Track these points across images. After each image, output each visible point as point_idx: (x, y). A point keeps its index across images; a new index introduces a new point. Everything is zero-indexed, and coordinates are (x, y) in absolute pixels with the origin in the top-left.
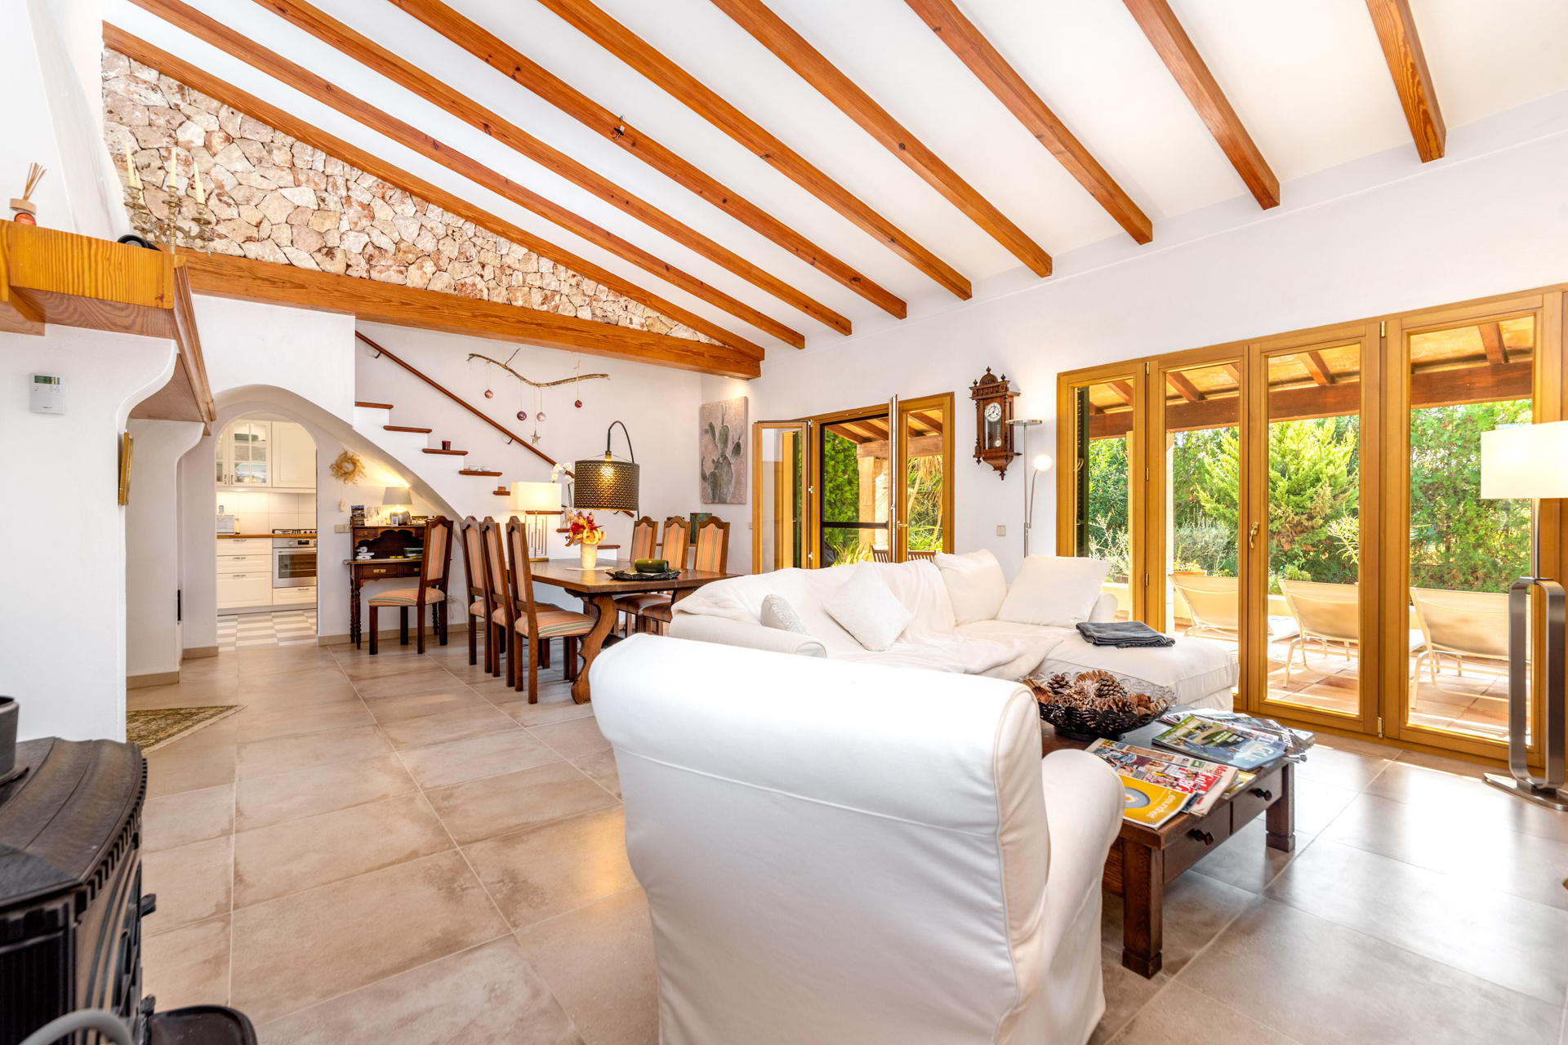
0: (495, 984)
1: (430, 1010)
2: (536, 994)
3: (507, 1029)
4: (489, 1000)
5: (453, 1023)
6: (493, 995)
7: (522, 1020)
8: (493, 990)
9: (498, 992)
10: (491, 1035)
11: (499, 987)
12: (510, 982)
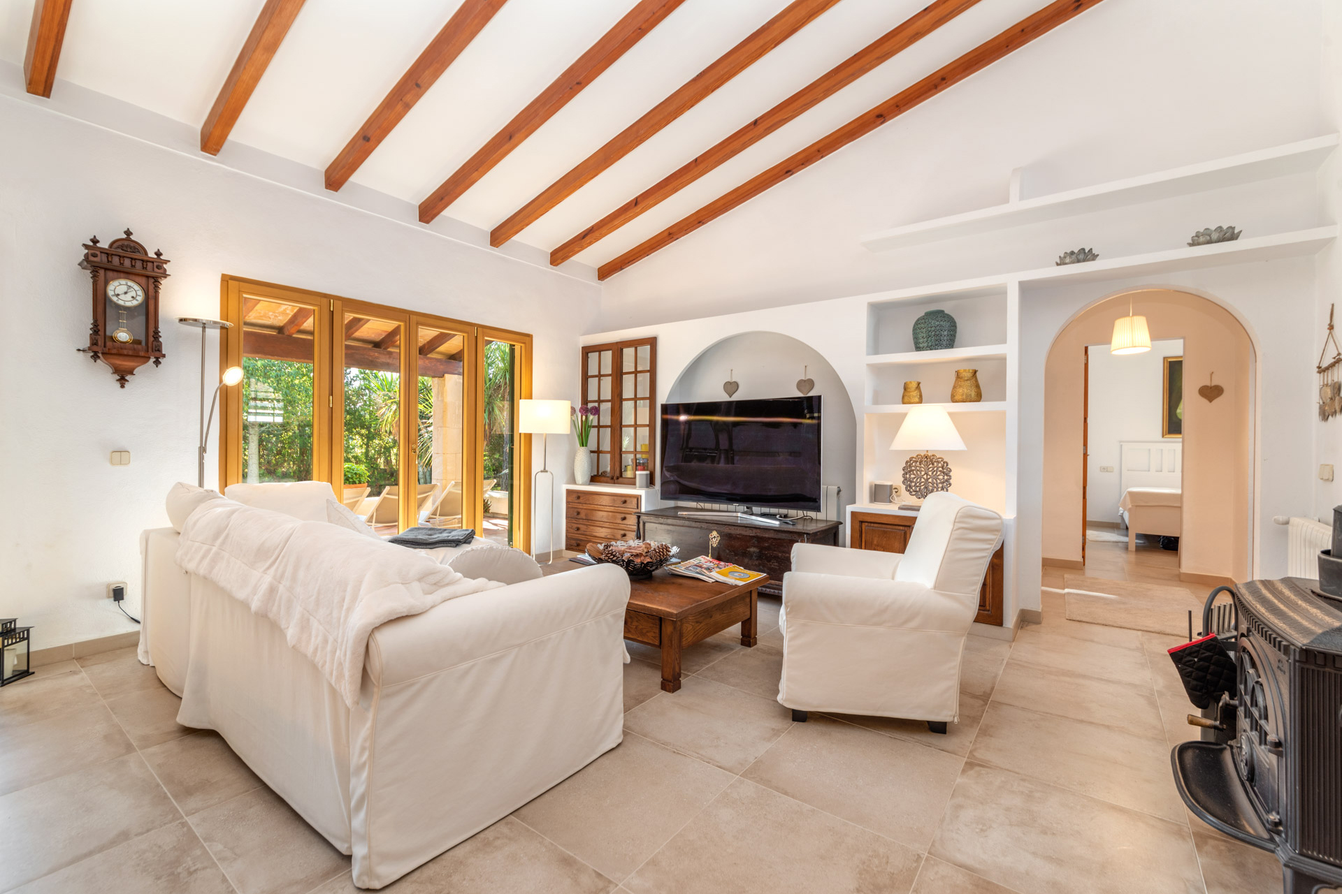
0: (977, 833)
1: (1034, 854)
2: (959, 807)
3: (994, 806)
4: (990, 827)
5: (1024, 834)
6: (985, 828)
7: (982, 803)
8: (982, 830)
9: (981, 826)
10: (1006, 811)
11: (976, 828)
12: (966, 825)
